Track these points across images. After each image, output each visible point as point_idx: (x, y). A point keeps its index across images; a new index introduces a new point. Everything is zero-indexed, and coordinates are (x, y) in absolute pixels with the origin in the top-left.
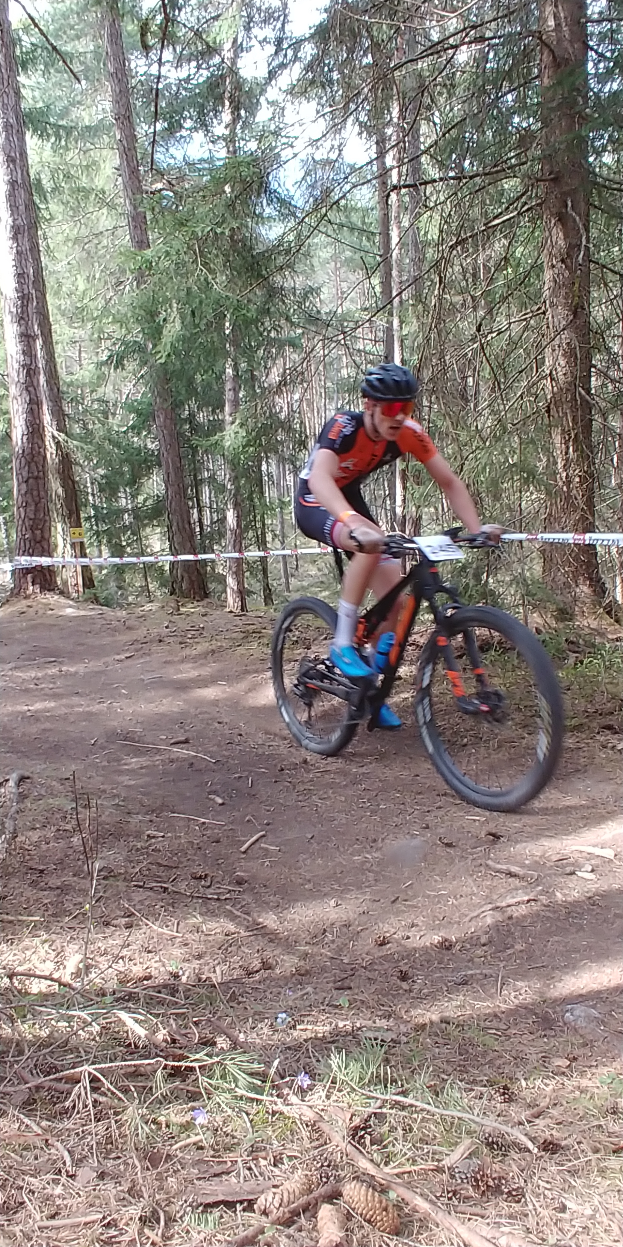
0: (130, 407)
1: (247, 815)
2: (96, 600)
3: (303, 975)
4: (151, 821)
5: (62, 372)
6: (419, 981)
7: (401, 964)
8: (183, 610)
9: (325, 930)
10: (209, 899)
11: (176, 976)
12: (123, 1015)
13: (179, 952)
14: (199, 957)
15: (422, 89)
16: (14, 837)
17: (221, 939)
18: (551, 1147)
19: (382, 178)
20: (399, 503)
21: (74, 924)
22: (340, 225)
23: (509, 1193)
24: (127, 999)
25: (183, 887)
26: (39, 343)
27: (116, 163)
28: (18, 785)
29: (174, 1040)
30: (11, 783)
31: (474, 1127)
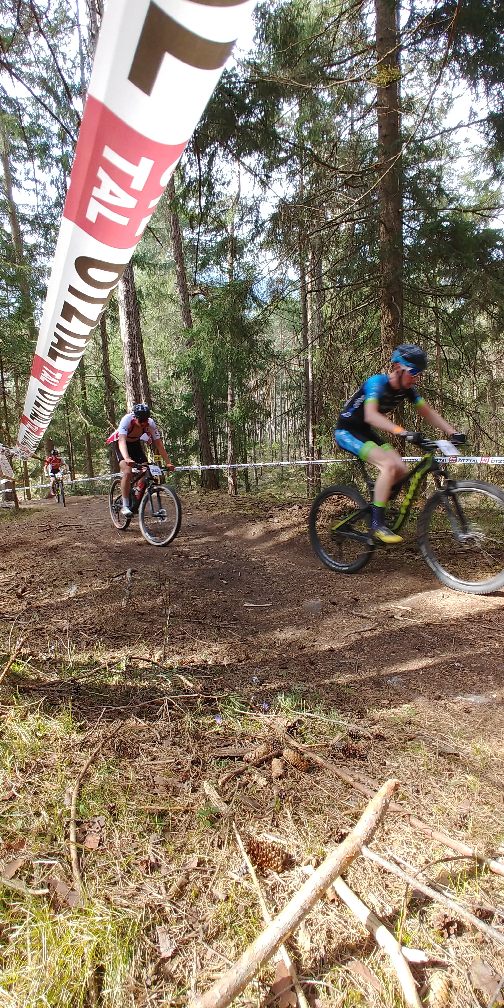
0: (183, 398)
1: (238, 589)
3: (265, 662)
4: (193, 591)
5: (150, 381)
6: (319, 665)
7: (311, 657)
8: (207, 494)
10: (221, 627)
11: (206, 661)
12: (182, 677)
13: (207, 651)
14: (216, 653)
15: (323, 244)
16: (130, 598)
17: (226, 645)
18: (380, 737)
19: (303, 288)
20: (311, 443)
21: (158, 637)
22: (283, 310)
23: (360, 757)
24: (183, 670)
25: (208, 621)
26: (140, 367)
27: (176, 281)
28: (131, 574)
29: (205, 689)
30: (128, 573)
31: (344, 728)
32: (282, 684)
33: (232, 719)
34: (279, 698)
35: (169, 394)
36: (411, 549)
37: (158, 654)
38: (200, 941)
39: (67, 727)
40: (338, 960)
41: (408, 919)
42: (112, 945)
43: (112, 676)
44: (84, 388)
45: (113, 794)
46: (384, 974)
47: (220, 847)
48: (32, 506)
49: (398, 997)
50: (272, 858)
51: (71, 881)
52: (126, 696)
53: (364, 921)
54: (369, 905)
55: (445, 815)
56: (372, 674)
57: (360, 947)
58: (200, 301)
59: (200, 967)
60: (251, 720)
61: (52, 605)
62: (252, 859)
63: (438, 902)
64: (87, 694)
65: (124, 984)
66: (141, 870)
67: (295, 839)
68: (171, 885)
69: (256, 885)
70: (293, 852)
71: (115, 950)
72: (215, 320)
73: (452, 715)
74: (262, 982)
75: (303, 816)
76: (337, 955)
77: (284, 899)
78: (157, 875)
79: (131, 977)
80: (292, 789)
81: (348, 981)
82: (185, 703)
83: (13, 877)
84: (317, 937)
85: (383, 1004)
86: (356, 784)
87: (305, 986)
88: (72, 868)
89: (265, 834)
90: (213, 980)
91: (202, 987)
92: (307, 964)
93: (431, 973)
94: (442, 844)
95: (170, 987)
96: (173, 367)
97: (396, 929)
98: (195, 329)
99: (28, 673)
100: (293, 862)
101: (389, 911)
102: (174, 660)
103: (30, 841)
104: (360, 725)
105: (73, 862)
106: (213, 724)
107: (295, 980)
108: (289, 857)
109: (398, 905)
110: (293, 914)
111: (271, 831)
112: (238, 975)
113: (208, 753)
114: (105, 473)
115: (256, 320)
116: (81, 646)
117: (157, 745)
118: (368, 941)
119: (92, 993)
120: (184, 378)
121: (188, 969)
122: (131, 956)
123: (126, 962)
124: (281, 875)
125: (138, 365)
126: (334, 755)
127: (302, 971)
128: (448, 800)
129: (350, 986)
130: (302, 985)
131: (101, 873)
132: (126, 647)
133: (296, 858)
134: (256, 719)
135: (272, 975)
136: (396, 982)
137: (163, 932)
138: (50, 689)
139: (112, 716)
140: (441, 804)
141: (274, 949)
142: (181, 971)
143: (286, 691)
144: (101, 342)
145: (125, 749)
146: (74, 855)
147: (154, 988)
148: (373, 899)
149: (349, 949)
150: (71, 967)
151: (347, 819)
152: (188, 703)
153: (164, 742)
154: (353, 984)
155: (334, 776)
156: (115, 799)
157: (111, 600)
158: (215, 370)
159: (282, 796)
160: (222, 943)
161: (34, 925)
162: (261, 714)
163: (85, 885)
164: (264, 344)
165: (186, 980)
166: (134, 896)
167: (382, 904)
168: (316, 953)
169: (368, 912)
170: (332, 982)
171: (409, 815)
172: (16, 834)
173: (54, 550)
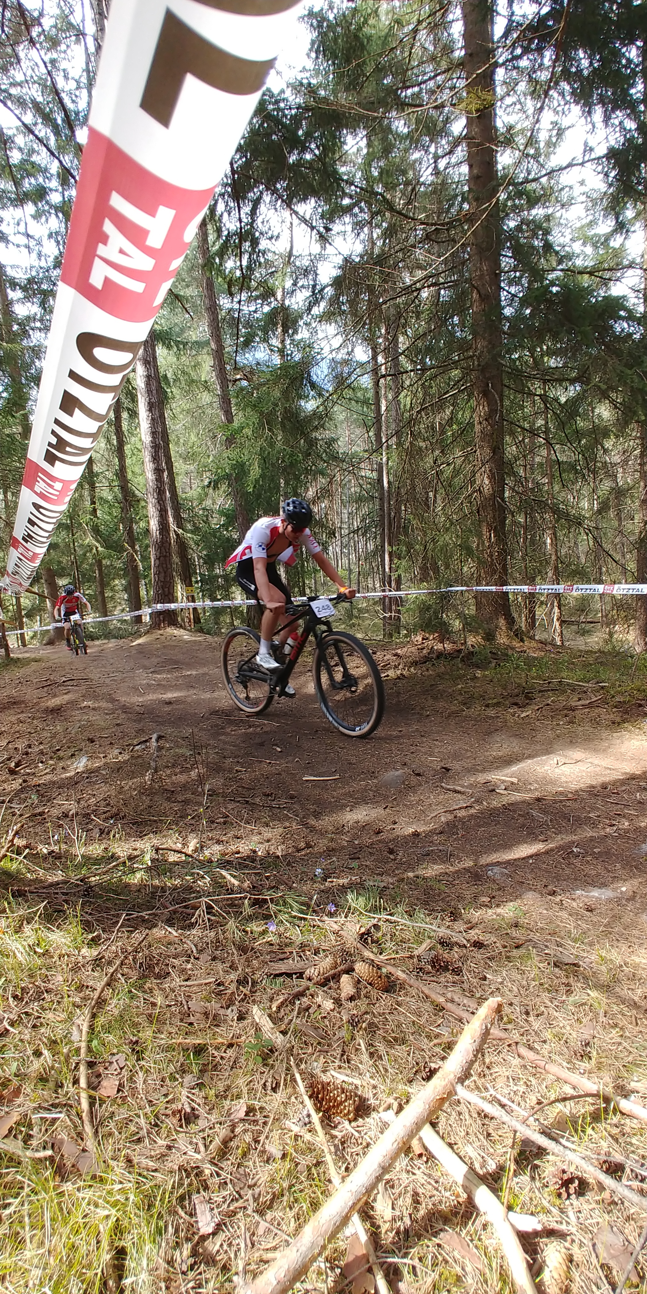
0: (222, 513)
2: (201, 630)
3: (330, 851)
4: (238, 762)
5: (179, 491)
6: (400, 854)
7: (389, 844)
9: (343, 826)
10: (274, 807)
11: (255, 852)
12: (224, 873)
13: (256, 838)
14: (268, 841)
15: (399, 315)
16: (156, 771)
17: (281, 830)
18: (478, 945)
19: (375, 371)
20: (387, 570)
21: (193, 822)
22: (350, 399)
23: (453, 970)
24: (226, 864)
25: (257, 800)
26: (166, 474)
27: (212, 363)
28: (157, 741)
29: (254, 887)
30: (153, 740)
31: (432, 934)
32: (353, 878)
33: (288, 925)
34: (350, 897)
35: (203, 509)
36: (516, 704)
37: (193, 844)
38: (249, 1212)
39: (75, 939)
40: (428, 1232)
41: (515, 1175)
42: (135, 1220)
43: (134, 872)
44: (93, 503)
45: (135, 1025)
46: (486, 1248)
47: (274, 1090)
48: (27, 655)
49: (504, 1277)
50: (341, 1103)
51: (82, 1139)
52: (151, 898)
53: (460, 1180)
54: (466, 1160)
55: (562, 1042)
56: (469, 863)
57: (456, 1214)
58: (242, 389)
59: (250, 1245)
60: (314, 926)
61: (54, 783)
62: (315, 1105)
63: (553, 1154)
64: (101, 896)
65: (152, 1270)
66: (171, 1122)
67: (371, 1077)
68: (211, 1141)
69: (320, 1138)
70: (368, 1094)
71: (140, 1226)
72: (261, 413)
73: (570, 915)
74: (331, 1263)
75: (381, 1048)
76: (426, 1225)
77: (357, 1154)
78: (193, 1128)
79: (161, 1261)
80: (366, 1013)
81: (440, 1258)
82: (229, 905)
83: (6, 1136)
84: (400, 1202)
85: (485, 1286)
86: (449, 1006)
87: (385, 1266)
88: (83, 1122)
89: (333, 1072)
90: (267, 1262)
91: (252, 1271)
92: (388, 1238)
93: (546, 1245)
94: (558, 1079)
95: (212, 1273)
96: (208, 474)
97: (501, 1190)
98: (236, 424)
99: (24, 871)
100: (369, 1107)
101: (492, 1166)
102: (214, 851)
103: (27, 1088)
104: (453, 930)
105: (84, 1115)
106: (264, 932)
107: (372, 1259)
108: (363, 1100)
109: (504, 1158)
110: (369, 1174)
111: (340, 1067)
112: (299, 1254)
113: (258, 969)
114: (123, 610)
115: (314, 413)
116: (93, 835)
117: (192, 960)
118: (466, 1207)
119: (111, 1283)
120: (224, 487)
121: (235, 1248)
122: (161, 1234)
123: (154, 1241)
124: (353, 1124)
125: (163, 471)
126: (421, 969)
127: (381, 1247)
128: (566, 1023)
129: (443, 1264)
130: (382, 1264)
131: (121, 1128)
132: (151, 835)
133: (372, 1101)
134: (320, 924)
135: (343, 1253)
136: (502, 1257)
137: (201, 1202)
138: (53, 890)
139: (133, 925)
140: (557, 1029)
141: (345, 1220)
142: (226, 1252)
143: (359, 887)
144: (115, 442)
145: (150, 967)
146: (85, 1105)
147: (191, 1275)
148: (470, 1151)
149: (441, 1217)
150: (83, 1250)
151: (438, 1050)
152: (232, 905)
153: (201, 956)
154: (447, 1262)
155: (421, 995)
156: (139, 1032)
157: (132, 775)
158: (263, 476)
159: (354, 1023)
160: (278, 1214)
161: (33, 1198)
162: (326, 918)
163: (99, 1144)
164: (326, 443)
165: (232, 1263)
166: (164, 1156)
167: (483, 1157)
168: (399, 1223)
169: (465, 1168)
170: (420, 1259)
171: (517, 1043)
172: (10, 1080)
173: (56, 711)
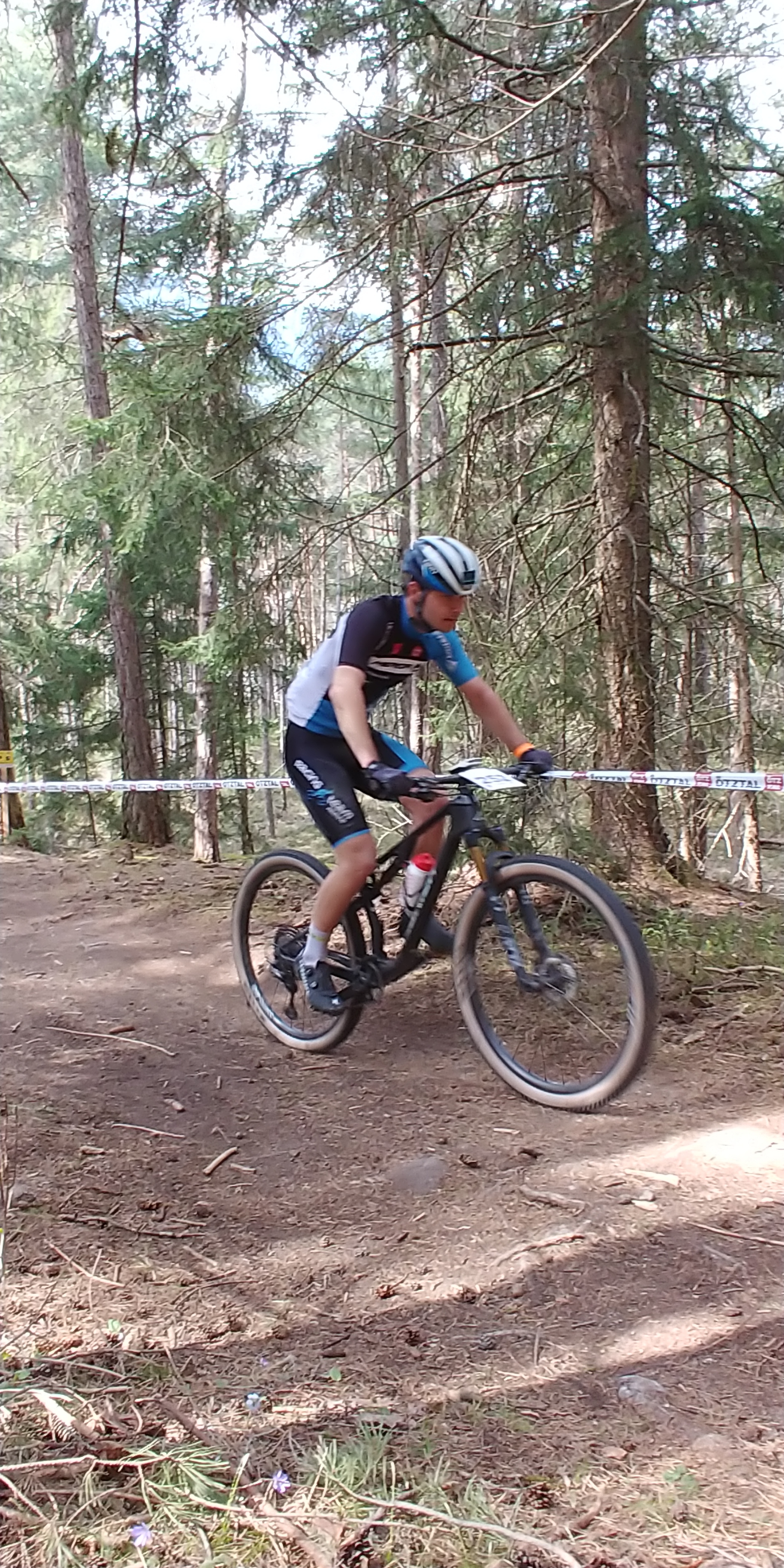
0: (79, 601)
1: (213, 1126)
2: (24, 843)
3: (281, 1338)
4: (88, 1133)
6: (433, 1345)
7: (410, 1322)
8: (137, 857)
9: (312, 1279)
10: (161, 1237)
11: (114, 1341)
12: (43, 1396)
13: (119, 1308)
14: (145, 1315)
15: (451, 233)
18: (603, 1567)
19: (399, 337)
22: (347, 390)
24: (47, 1372)
25: (127, 1220)
27: (72, 303)
32: (331, 1405)
33: (182, 1527)
34: (322, 1454)
36: (673, 1015)
56: (577, 1366)
58: (130, 355)
60: (240, 1529)
72: (161, 402)
96: (54, 522)
120: (85, 549)
134: (255, 1523)
143: (341, 1429)
162: (267, 1508)
164: (297, 473)
